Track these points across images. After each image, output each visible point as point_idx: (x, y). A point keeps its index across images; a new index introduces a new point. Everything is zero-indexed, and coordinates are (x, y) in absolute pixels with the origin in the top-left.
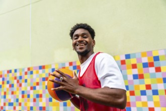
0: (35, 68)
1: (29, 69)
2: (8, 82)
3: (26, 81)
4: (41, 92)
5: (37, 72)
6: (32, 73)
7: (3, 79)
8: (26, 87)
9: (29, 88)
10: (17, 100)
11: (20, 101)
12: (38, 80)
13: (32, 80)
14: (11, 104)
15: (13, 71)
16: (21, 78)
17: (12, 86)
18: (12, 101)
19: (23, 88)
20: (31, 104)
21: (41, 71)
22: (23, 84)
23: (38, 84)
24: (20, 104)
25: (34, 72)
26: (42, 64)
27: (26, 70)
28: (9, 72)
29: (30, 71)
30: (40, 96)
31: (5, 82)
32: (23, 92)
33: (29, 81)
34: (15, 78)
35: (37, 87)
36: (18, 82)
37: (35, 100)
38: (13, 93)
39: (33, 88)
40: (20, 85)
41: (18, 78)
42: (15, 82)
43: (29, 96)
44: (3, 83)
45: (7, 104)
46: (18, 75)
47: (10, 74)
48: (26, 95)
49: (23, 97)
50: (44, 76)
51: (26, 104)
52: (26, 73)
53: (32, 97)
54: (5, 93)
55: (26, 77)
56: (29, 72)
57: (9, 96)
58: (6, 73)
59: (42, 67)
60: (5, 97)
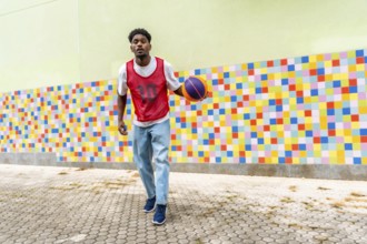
0: (86, 85)
1: (78, 86)
2: (49, 103)
3: (74, 101)
4: (94, 115)
5: (90, 90)
6: (82, 91)
7: (42, 100)
8: (75, 109)
9: (79, 110)
10: (64, 126)
11: (67, 126)
12: (90, 100)
13: (82, 100)
14: (55, 131)
15: (56, 89)
16: (67, 97)
17: (55, 108)
18: (57, 126)
19: (71, 111)
20: (82, 129)
21: (94, 89)
22: (71, 105)
23: (90, 105)
24: (68, 130)
25: (85, 90)
26: (95, 80)
27: (74, 87)
28: (50, 89)
29: (79, 88)
30: (93, 119)
31: (45, 103)
32: (71, 116)
33: (78, 101)
34: (59, 98)
35: (90, 109)
36: (63, 102)
37: (87, 125)
38: (57, 117)
39: (84, 110)
40: (67, 107)
41: (63, 98)
42: (59, 103)
43: (79, 120)
44: (42, 104)
45: (50, 130)
46: (63, 93)
47: (52, 93)
48: (75, 118)
49: (71, 121)
50: (98, 94)
51: (75, 130)
52: (74, 91)
53: (83, 121)
54: (46, 117)
55: (74, 96)
56: (78, 90)
57: (52, 121)
58: (45, 90)
59: (96, 84)
60: (46, 122)
